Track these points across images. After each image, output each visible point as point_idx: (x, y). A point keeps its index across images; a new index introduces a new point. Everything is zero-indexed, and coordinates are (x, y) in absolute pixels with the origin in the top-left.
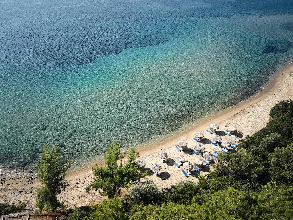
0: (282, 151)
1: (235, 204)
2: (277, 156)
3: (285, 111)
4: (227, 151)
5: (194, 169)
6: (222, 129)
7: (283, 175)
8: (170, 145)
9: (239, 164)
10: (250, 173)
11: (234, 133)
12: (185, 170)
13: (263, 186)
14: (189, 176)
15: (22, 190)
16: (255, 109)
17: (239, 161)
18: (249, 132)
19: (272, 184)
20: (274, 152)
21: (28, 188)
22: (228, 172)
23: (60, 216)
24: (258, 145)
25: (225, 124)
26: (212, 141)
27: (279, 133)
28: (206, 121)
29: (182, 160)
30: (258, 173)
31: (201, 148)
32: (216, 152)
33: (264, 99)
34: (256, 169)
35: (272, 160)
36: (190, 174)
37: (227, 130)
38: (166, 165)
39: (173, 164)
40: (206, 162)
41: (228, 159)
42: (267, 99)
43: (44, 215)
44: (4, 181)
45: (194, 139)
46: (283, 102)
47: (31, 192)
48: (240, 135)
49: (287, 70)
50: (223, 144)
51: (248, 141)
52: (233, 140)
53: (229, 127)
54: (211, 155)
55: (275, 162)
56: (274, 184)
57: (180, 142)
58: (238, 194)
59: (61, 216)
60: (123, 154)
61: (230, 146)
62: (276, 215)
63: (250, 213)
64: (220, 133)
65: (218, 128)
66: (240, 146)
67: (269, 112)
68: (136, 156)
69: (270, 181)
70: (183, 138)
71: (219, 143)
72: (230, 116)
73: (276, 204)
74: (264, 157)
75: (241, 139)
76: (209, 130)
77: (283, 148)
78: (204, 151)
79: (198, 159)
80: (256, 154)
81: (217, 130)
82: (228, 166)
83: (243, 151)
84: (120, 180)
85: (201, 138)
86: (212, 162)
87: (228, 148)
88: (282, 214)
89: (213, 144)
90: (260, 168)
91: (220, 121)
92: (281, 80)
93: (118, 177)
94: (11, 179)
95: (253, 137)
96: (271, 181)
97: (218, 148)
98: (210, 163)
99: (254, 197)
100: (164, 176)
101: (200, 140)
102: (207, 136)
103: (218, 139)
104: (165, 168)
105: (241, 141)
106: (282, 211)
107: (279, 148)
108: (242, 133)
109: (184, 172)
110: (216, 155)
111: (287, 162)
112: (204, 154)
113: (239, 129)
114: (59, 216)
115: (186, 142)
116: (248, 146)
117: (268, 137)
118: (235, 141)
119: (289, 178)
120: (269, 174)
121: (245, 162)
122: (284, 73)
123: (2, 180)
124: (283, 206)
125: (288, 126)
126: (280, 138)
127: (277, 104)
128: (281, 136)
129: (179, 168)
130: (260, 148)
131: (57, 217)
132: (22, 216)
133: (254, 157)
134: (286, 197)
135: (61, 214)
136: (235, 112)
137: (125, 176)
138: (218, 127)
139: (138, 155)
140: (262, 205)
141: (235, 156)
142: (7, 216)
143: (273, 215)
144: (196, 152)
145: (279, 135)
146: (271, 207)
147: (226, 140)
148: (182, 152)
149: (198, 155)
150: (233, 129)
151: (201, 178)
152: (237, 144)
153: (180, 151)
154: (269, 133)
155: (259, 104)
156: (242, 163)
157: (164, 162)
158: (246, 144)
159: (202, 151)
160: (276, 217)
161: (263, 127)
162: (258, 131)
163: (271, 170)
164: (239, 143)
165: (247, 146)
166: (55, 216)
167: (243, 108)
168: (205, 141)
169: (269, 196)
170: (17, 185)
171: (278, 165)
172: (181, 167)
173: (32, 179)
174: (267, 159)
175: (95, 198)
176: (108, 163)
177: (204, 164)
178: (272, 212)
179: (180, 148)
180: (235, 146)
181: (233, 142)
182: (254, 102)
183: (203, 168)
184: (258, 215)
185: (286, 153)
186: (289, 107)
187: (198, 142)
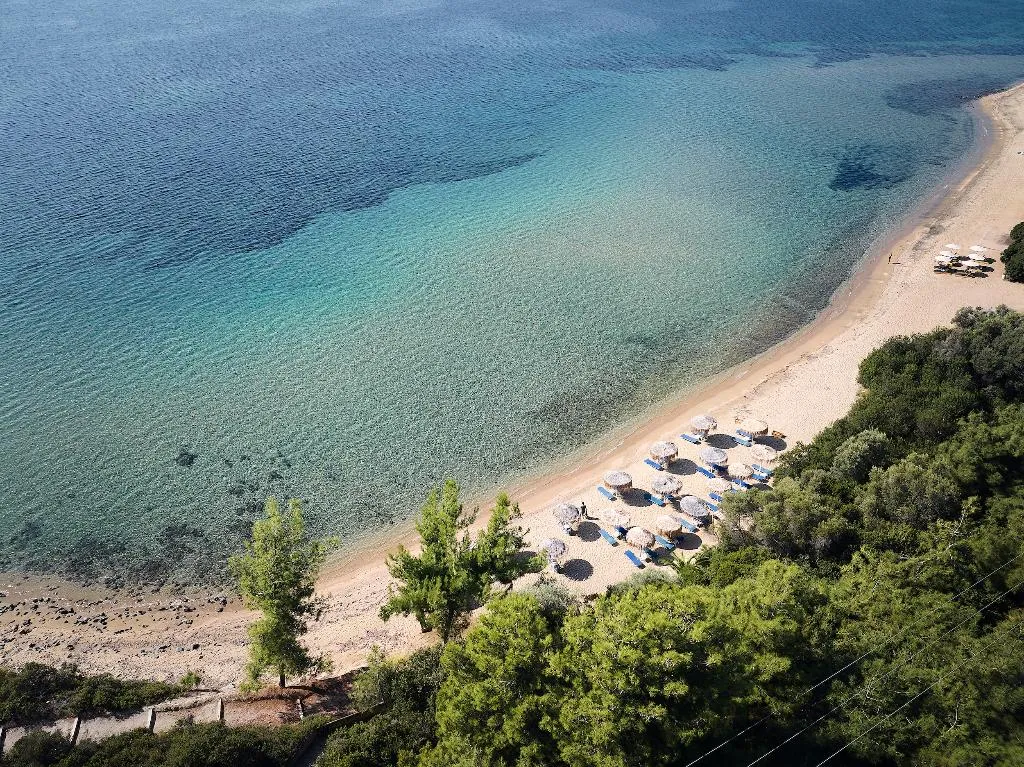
0: (888, 477)
1: (779, 592)
2: (878, 490)
3: (898, 368)
4: (745, 489)
5: (657, 545)
6: (726, 428)
7: (891, 534)
8: (581, 485)
9: (779, 517)
10: (808, 537)
11: (762, 439)
12: (633, 550)
13: (844, 568)
14: (646, 564)
15: (166, 643)
16: (815, 363)
17: (781, 510)
18: (802, 432)
19: (863, 556)
20: (869, 482)
21: (184, 635)
22: (754, 542)
23: (307, 697)
24: (827, 463)
25: (733, 414)
26: (699, 464)
27: (881, 430)
28: (679, 411)
29: (623, 523)
30: (831, 535)
31: (671, 487)
32: (713, 497)
33: (840, 334)
34: (824, 526)
35: (865, 501)
36: (648, 560)
37: (739, 432)
38: (576, 539)
39: (599, 536)
40: (690, 524)
41: (751, 507)
42: (849, 333)
43: (263, 699)
44: (103, 622)
45: (648, 462)
46: (892, 340)
47: (196, 647)
48: (776, 442)
49: (902, 242)
50: (732, 471)
51: (800, 456)
52: (759, 458)
53: (746, 421)
54: (702, 502)
55: (871, 505)
56: (868, 554)
57: (609, 473)
58: (785, 571)
59: (311, 694)
60: (470, 513)
61: (751, 476)
62: (873, 623)
63: (815, 626)
64: (721, 442)
65: (715, 428)
66: (778, 474)
67: (856, 372)
68: (511, 513)
69: (859, 550)
70: (618, 462)
71: (722, 471)
72: (744, 392)
73: (874, 599)
74: (846, 497)
75: (780, 453)
76: (689, 434)
77: (892, 469)
78: (680, 493)
79: (667, 518)
80: (824, 488)
81: (711, 433)
82: (753, 528)
83: (789, 485)
84: (469, 583)
85: (668, 458)
86: (706, 522)
87: (746, 481)
88: (886, 618)
89: (705, 472)
90: (836, 522)
91: (716, 407)
92: (886, 274)
93: (464, 574)
94: (124, 616)
95: (813, 447)
96: (862, 550)
97: (719, 484)
98: (700, 526)
99: (821, 591)
100: (578, 570)
101: (665, 466)
102: (687, 452)
103: (718, 459)
104: (578, 549)
105: (783, 457)
106: (887, 614)
107: (880, 470)
108: (784, 437)
109: (631, 555)
110: (715, 503)
111: (901, 504)
112: (683, 503)
113: (775, 427)
114: (303, 698)
115: (627, 471)
116: (801, 470)
117: (853, 442)
118: (765, 459)
119: (906, 541)
120: (858, 536)
121: (797, 510)
122: (895, 251)
123: (96, 621)
124: (889, 601)
125: (906, 410)
126: (883, 443)
127: (878, 347)
128: (888, 436)
129: (615, 544)
130: (835, 473)
131: (299, 701)
132: (200, 705)
133: (817, 496)
134: (896, 582)
135: (307, 692)
136: (758, 378)
137: (483, 569)
138: (715, 424)
139: (516, 510)
140: (842, 605)
141: (771, 498)
142: (160, 706)
143: (866, 624)
144: (659, 497)
145: (881, 436)
146: (862, 606)
147: (739, 461)
148: (620, 501)
149: (664, 505)
150: (758, 428)
151: (682, 564)
152: (771, 468)
153: (613, 499)
154: (856, 432)
155: (826, 350)
156: (788, 513)
157: (572, 533)
158: (796, 466)
159: (675, 496)
160: (873, 628)
161: (841, 416)
162: (827, 430)
163: (862, 527)
164: (777, 465)
165: (799, 472)
166: (293, 697)
167: (782, 364)
168: (677, 466)
169: (856, 585)
170: (146, 631)
171: (880, 512)
172: (620, 542)
173: (189, 610)
174: (852, 501)
175: (388, 647)
176: (431, 540)
177: (684, 530)
178: (864, 619)
179: (612, 491)
180: (765, 475)
181: (758, 464)
182: (812, 345)
183: (682, 540)
184: (834, 629)
185: (898, 481)
186: (910, 355)
187: (662, 469)
